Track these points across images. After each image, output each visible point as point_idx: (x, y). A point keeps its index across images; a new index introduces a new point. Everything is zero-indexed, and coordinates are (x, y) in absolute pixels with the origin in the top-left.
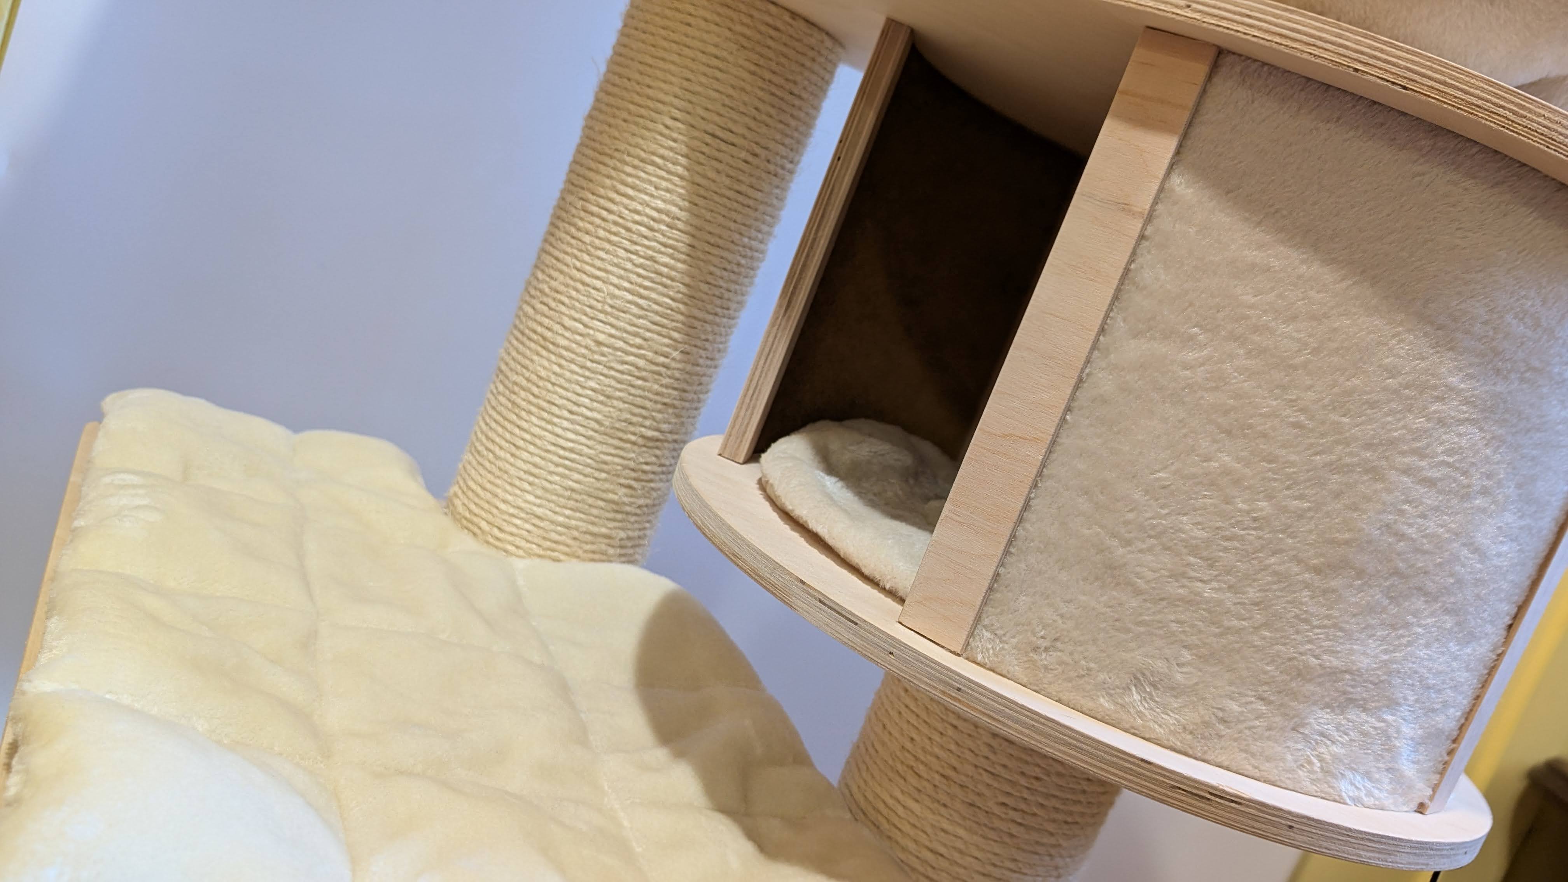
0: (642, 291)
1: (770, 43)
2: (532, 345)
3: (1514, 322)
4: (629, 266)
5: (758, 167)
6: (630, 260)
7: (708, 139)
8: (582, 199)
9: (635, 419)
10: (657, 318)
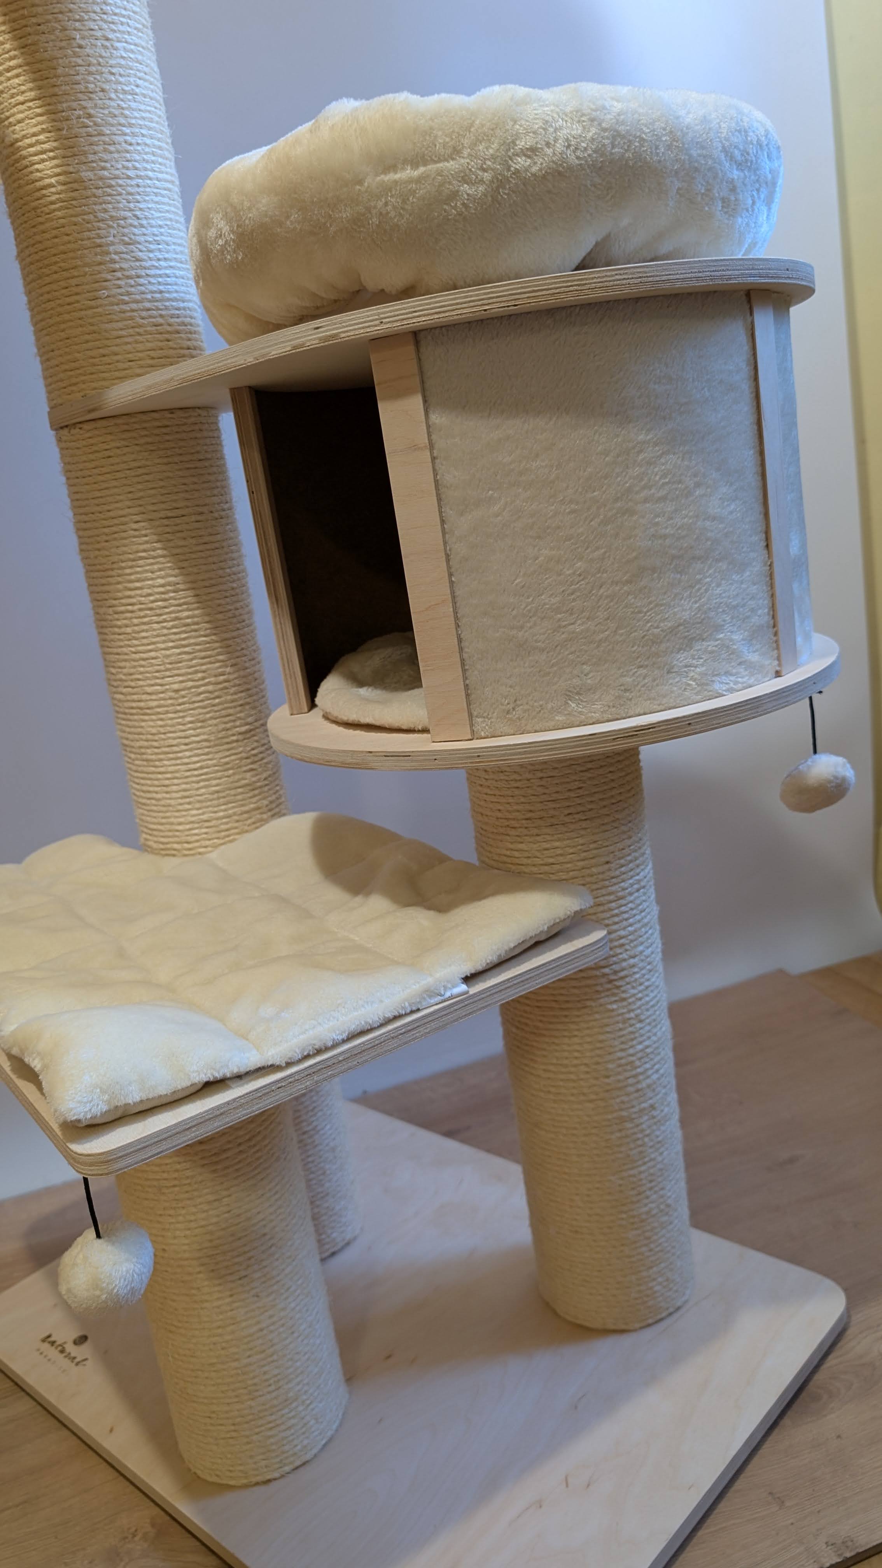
0: (183, 642)
1: (167, 437)
2: (136, 717)
3: (656, 386)
4: (165, 631)
5: (207, 520)
6: (164, 628)
7: (166, 522)
8: (110, 607)
9: (228, 726)
10: (203, 654)
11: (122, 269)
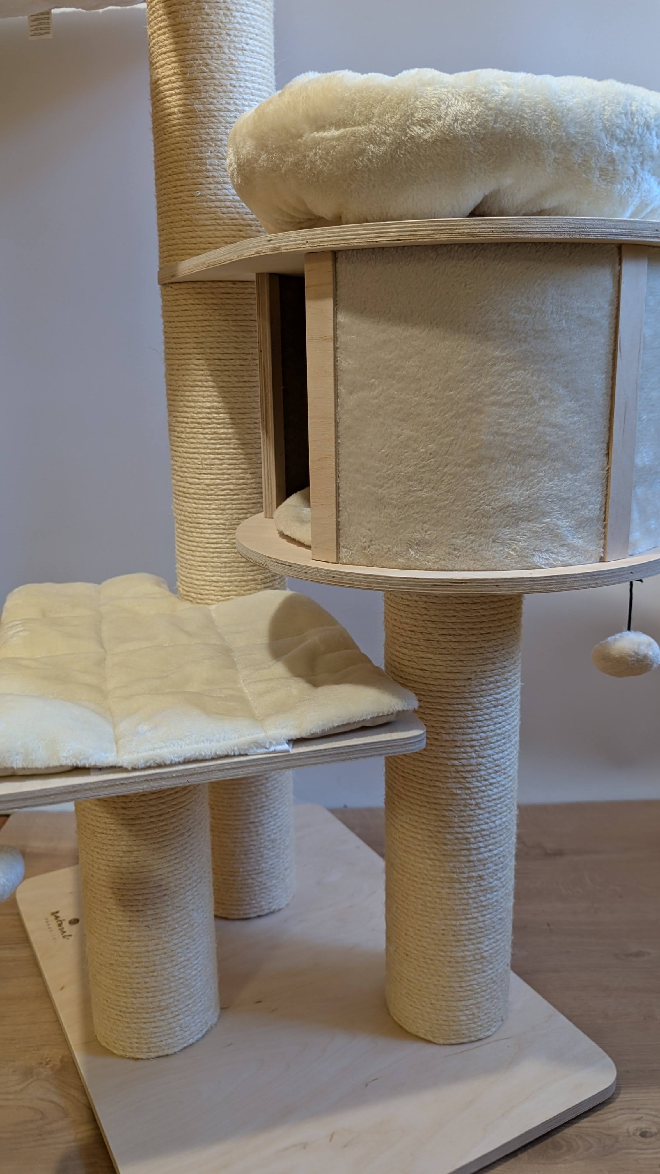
0: (217, 451)
1: (228, 301)
2: (181, 498)
3: (516, 314)
4: (206, 441)
5: (249, 365)
6: (206, 438)
7: (218, 362)
8: (174, 417)
9: (241, 516)
10: (231, 461)
11: (213, 176)
